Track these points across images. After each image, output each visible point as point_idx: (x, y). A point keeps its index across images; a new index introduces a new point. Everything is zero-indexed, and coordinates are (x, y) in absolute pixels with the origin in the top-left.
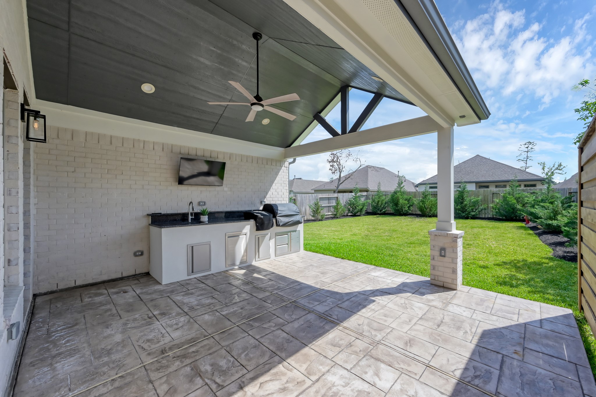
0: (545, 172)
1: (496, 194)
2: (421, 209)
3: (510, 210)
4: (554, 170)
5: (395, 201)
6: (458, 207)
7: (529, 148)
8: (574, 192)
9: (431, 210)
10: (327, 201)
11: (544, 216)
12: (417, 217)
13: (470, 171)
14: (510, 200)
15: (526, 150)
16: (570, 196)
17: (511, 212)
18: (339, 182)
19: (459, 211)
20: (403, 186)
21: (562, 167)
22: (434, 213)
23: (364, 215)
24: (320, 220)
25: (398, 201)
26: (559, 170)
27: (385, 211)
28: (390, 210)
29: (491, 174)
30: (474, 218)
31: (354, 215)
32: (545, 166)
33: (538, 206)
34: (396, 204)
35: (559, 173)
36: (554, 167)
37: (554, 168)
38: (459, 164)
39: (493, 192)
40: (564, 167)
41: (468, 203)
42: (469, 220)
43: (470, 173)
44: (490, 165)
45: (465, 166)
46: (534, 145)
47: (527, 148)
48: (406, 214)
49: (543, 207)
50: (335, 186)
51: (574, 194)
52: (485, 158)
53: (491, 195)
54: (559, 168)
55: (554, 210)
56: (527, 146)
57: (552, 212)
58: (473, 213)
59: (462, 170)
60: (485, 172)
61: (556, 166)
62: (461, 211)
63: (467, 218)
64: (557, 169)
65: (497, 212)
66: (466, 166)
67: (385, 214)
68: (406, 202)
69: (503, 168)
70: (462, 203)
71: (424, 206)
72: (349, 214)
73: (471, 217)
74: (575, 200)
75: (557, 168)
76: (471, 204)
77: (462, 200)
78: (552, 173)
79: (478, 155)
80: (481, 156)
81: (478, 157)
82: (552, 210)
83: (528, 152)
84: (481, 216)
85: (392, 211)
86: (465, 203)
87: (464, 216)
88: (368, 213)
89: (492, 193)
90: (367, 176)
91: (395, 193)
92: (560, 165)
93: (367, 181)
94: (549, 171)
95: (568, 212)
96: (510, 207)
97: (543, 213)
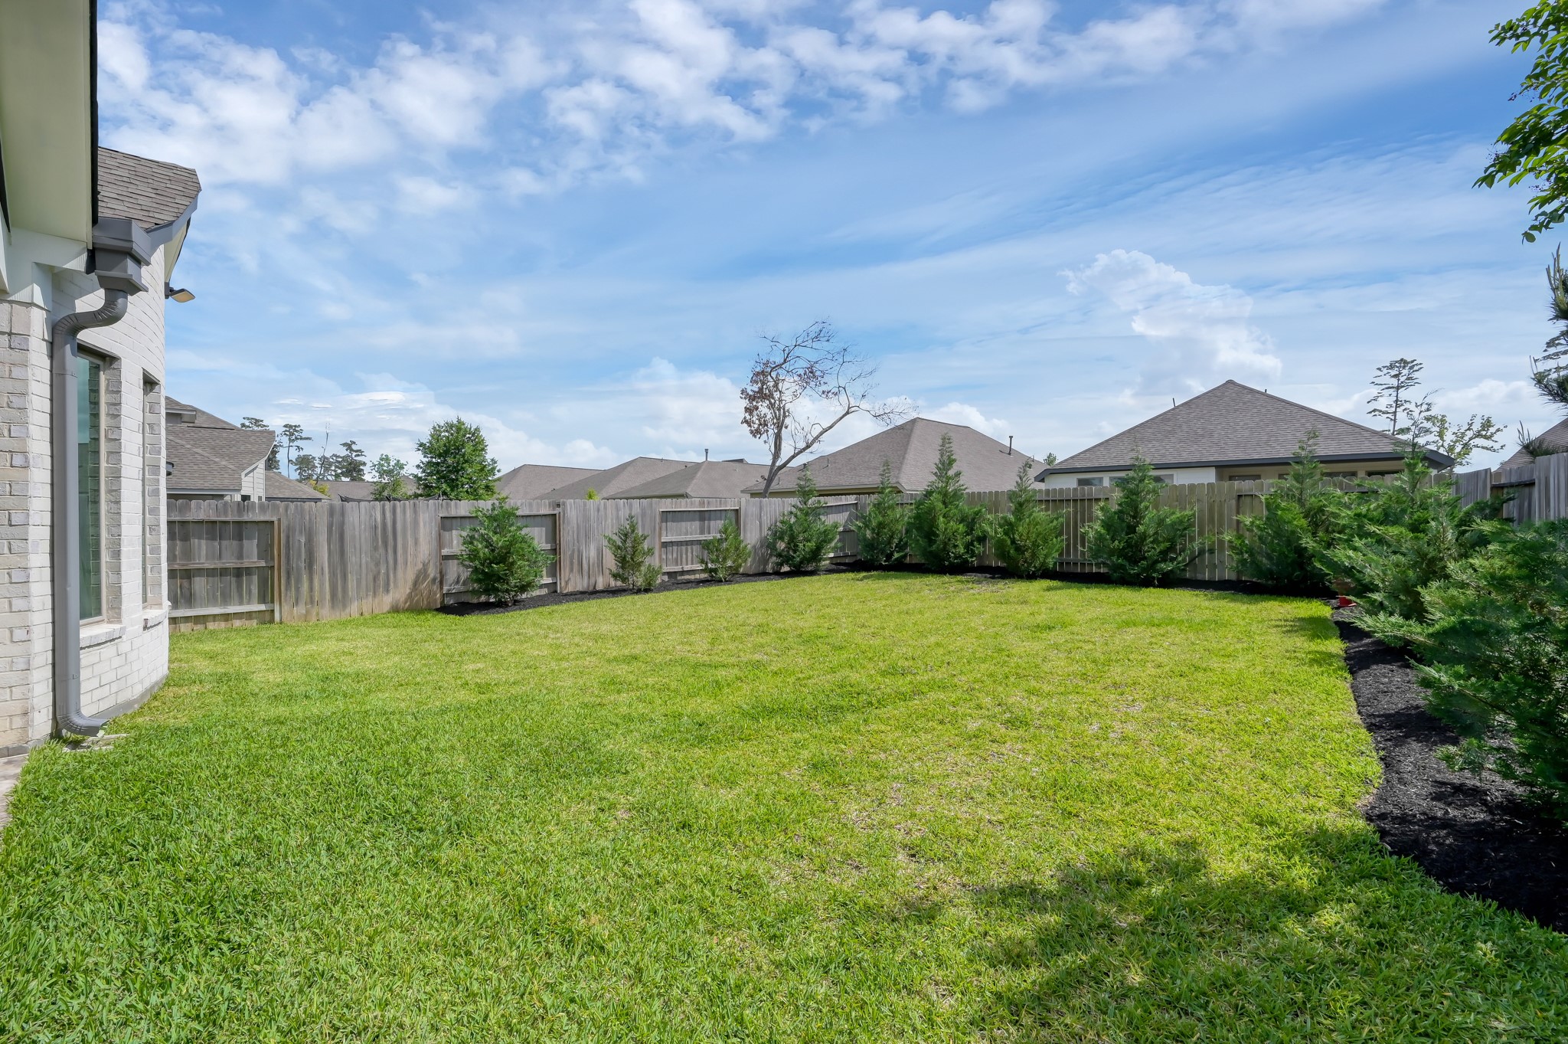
0: (1446, 445)
1: (1248, 500)
2: (1003, 554)
3: (1286, 556)
4: (1471, 439)
5: (924, 524)
6: (1116, 542)
7: (1402, 379)
8: (1512, 486)
9: (1034, 555)
10: (697, 524)
11: (1383, 581)
12: (993, 578)
13: (1203, 429)
14: (1288, 516)
15: (1394, 382)
16: (1497, 497)
17: (1289, 561)
18: (774, 462)
19: (1118, 559)
20: (958, 474)
21: (1492, 430)
22: (1043, 564)
23: (830, 571)
24: (639, 591)
25: (933, 522)
26: (1486, 438)
27: (905, 556)
28: (913, 554)
29: (1265, 438)
30: (1168, 582)
31: (798, 572)
32: (1446, 425)
33: (1364, 541)
34: (930, 535)
35: (1483, 448)
36: (1469, 429)
37: (1470, 434)
38: (1176, 408)
39: (1238, 490)
40: (1498, 430)
41: (1151, 531)
42: (1152, 589)
43: (1202, 436)
44: (1263, 410)
45: (1190, 413)
46: (1416, 368)
47: (1396, 376)
48: (960, 569)
49: (1381, 541)
50: (762, 477)
51: (1511, 490)
52: (1252, 391)
53: (1234, 502)
54: (1484, 433)
55: (1423, 556)
56: (1394, 372)
57: (1414, 566)
58: (1167, 567)
59: (1180, 426)
60: (1247, 433)
61: (1476, 427)
62: (1126, 557)
63: (1145, 583)
64: (1478, 435)
65: (1243, 562)
66: (1192, 416)
67: (901, 567)
68: (962, 528)
69: (1303, 421)
70: (1132, 529)
71: (1009, 542)
72: (786, 568)
73: (1159, 580)
74: (1515, 515)
75: (1479, 432)
76: (1164, 534)
77: (1134, 517)
78: (1466, 445)
79: (1230, 382)
80: (1239, 385)
81: (1231, 386)
82: (1412, 556)
83: (1398, 388)
84: (1199, 577)
85: (918, 559)
86: (1141, 528)
87: (1138, 575)
88: (842, 566)
89: (1235, 495)
90: (906, 450)
91: (928, 494)
92: (1487, 424)
93: (902, 463)
94: (1457, 441)
95: (1472, 566)
96: (1289, 543)
97: (1376, 568)
